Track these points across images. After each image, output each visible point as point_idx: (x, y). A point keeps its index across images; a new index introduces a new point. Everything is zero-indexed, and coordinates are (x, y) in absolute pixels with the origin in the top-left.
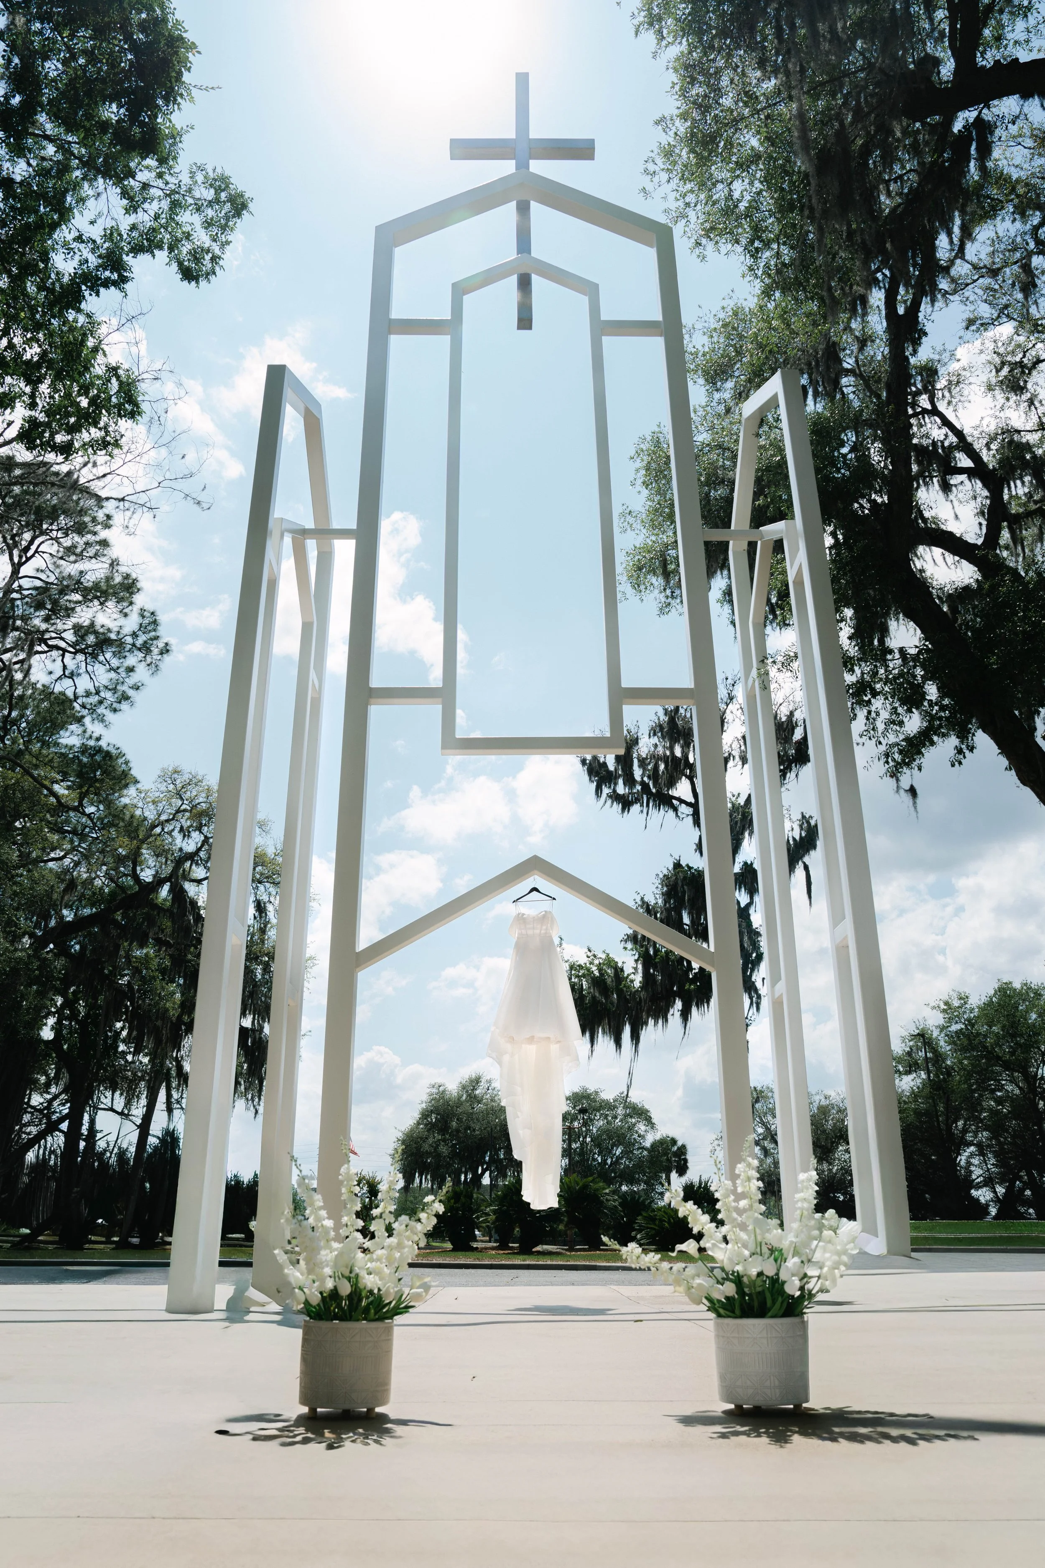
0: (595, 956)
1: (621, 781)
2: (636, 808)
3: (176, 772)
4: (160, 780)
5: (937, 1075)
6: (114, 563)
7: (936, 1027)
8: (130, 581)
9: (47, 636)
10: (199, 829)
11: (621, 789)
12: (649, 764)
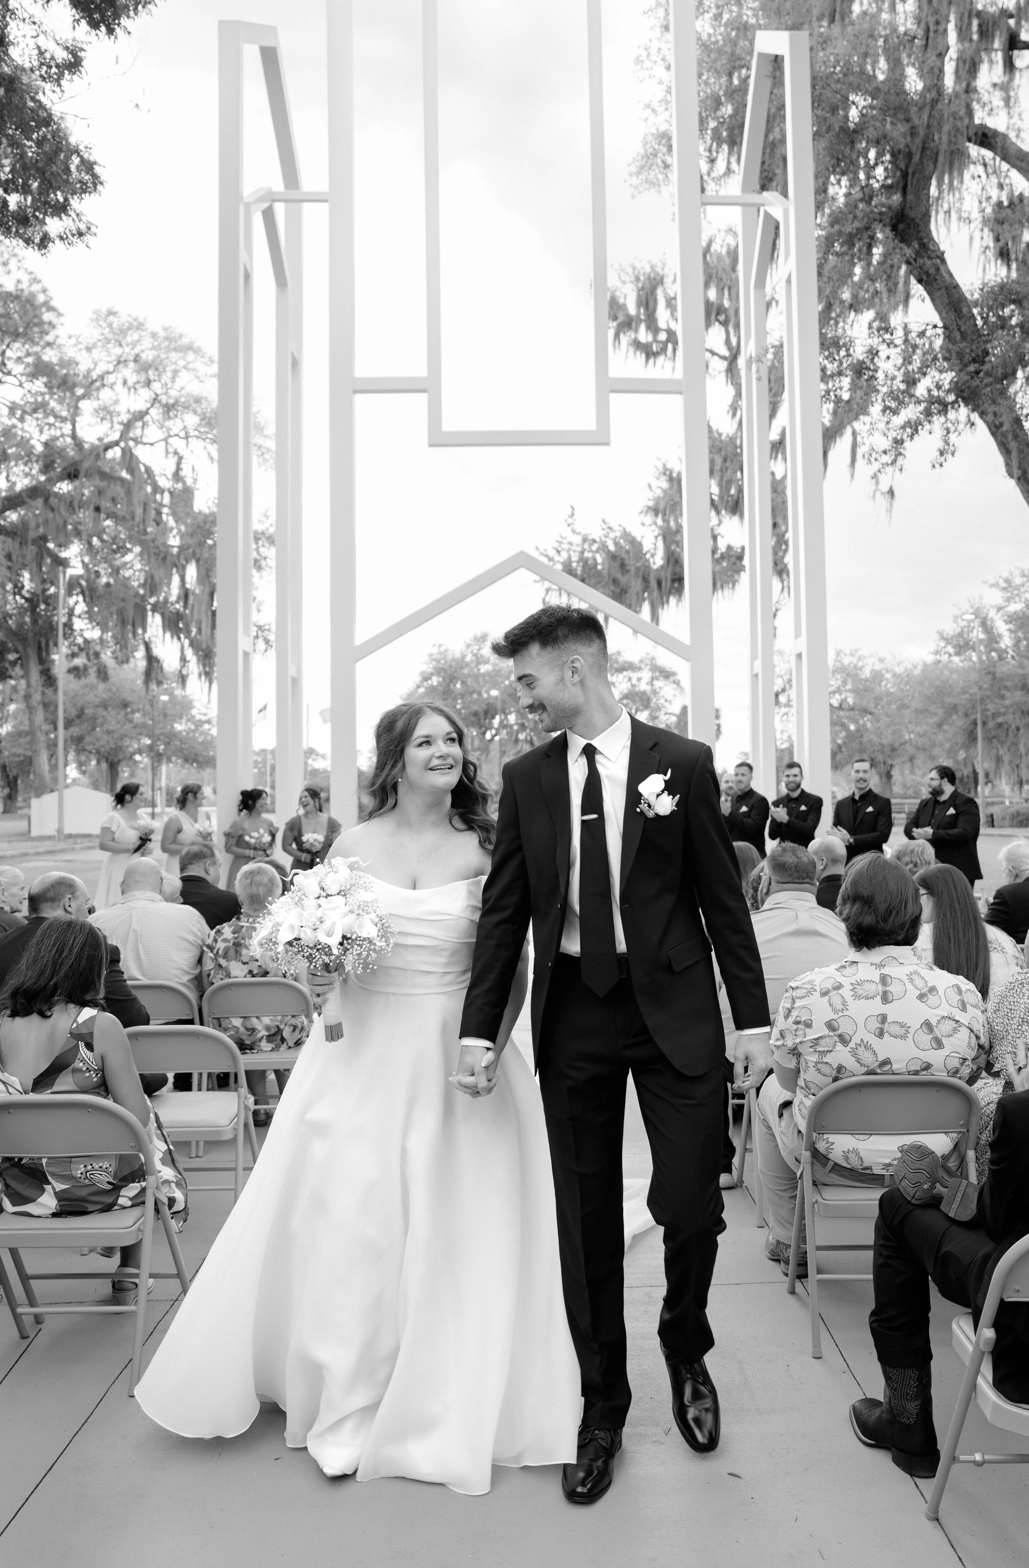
0: (610, 528)
1: (643, 328)
3: (110, 312)
5: (989, 658)
7: (993, 607)
10: (148, 383)
11: (644, 335)
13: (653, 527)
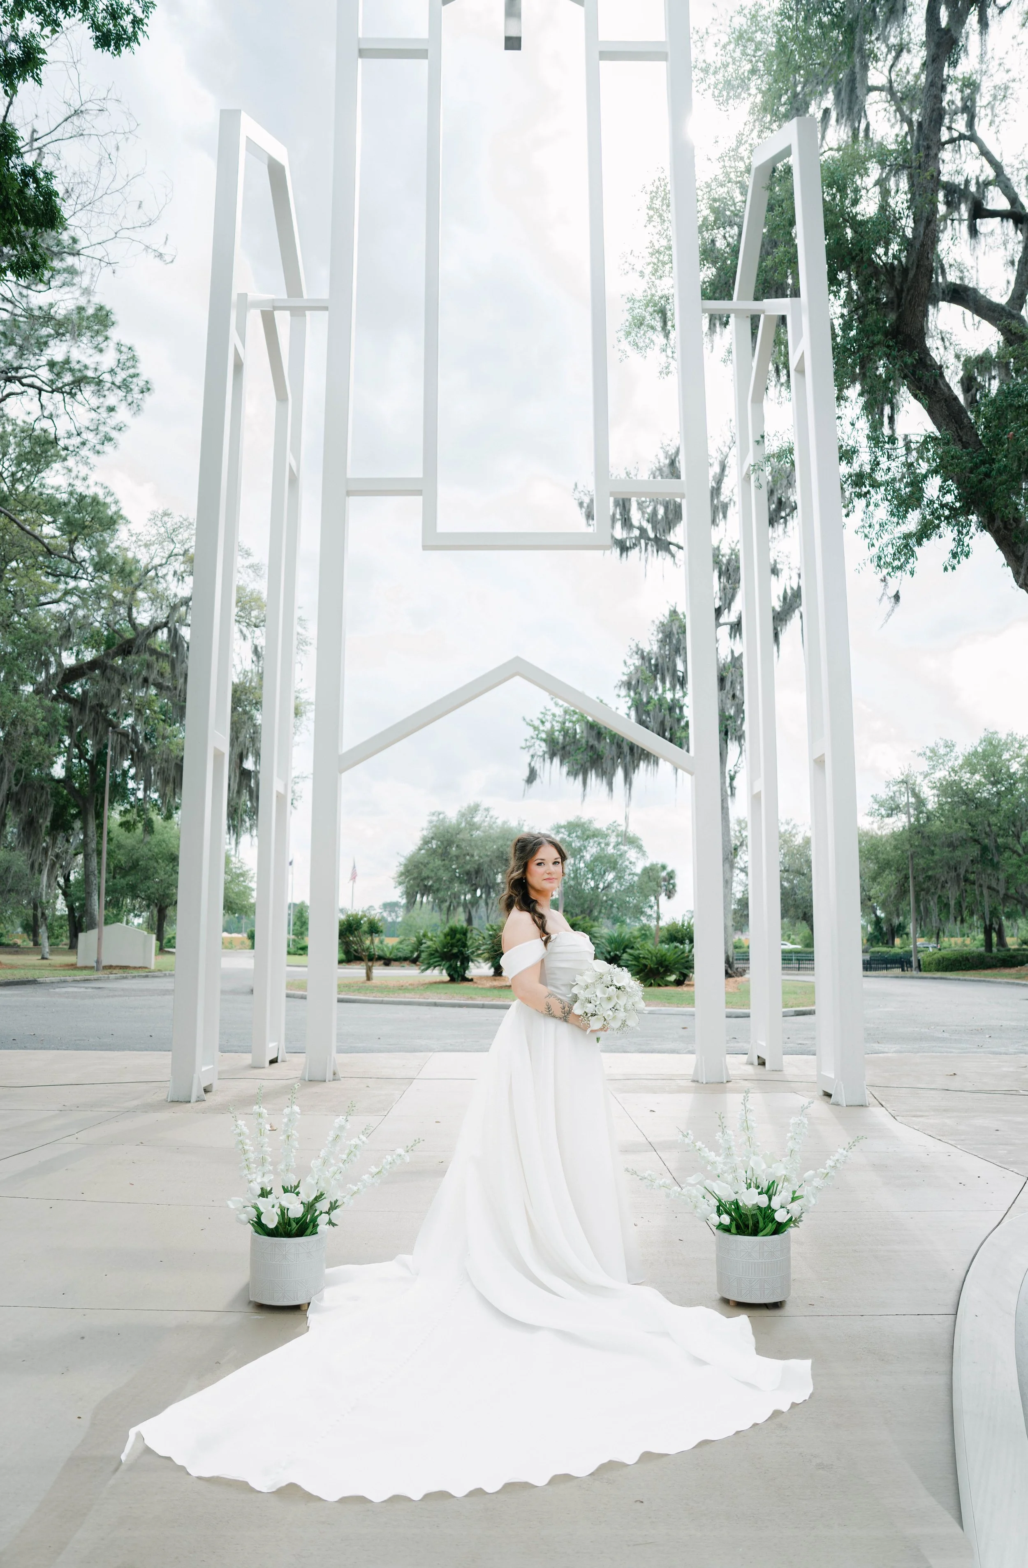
1: (618, 526)
2: (634, 553)
3: (166, 514)
4: (149, 524)
5: (918, 820)
6: (87, 291)
7: (921, 774)
8: (104, 313)
9: (21, 373)
11: (619, 533)
12: (648, 507)
13: (628, 699)
